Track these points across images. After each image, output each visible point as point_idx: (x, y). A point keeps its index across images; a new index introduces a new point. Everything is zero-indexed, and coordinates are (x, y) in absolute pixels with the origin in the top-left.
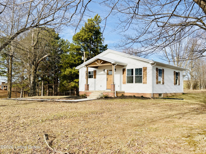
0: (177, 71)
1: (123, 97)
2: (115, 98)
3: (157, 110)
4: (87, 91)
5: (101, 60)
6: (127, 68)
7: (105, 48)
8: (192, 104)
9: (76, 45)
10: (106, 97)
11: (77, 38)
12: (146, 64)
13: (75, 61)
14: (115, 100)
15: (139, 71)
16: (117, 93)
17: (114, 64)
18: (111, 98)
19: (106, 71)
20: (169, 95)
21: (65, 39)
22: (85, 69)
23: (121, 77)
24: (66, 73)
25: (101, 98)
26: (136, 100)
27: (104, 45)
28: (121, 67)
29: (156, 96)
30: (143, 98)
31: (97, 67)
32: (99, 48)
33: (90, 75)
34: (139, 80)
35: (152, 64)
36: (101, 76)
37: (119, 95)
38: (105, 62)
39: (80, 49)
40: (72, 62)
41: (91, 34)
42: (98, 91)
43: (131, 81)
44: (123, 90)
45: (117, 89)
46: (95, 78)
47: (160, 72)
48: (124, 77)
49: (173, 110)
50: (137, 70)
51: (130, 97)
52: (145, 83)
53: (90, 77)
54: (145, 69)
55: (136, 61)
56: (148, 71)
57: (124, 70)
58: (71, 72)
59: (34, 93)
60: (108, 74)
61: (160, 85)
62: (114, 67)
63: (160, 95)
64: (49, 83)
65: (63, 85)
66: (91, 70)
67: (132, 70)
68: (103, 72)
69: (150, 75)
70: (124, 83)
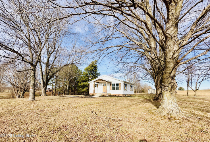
0: (132, 85)
1: (110, 96)
2: (107, 96)
3: (128, 101)
4: (94, 93)
5: (101, 80)
6: (112, 83)
7: (99, 74)
8: (140, 99)
9: (86, 73)
10: (104, 96)
11: (87, 70)
12: (120, 82)
13: (85, 79)
14: (108, 97)
15: (117, 85)
16: (108, 94)
17: (107, 81)
18: (105, 96)
19: (103, 84)
20: (129, 95)
21: (81, 69)
22: (94, 83)
23: (109, 87)
24: (81, 85)
25: (101, 96)
26: (116, 97)
27: (98, 73)
28: (110, 83)
29: (124, 96)
30: (119, 96)
31: (98, 83)
32: (96, 74)
33: (96, 86)
34: (117, 89)
35: (123, 82)
36: (100, 86)
37: (109, 95)
38: (103, 80)
39: (87, 74)
40: (84, 80)
41: (93, 68)
42: (100, 93)
43: (114, 89)
44: (110, 93)
45: (108, 92)
46: (97, 87)
47: (126, 85)
48: (111, 87)
49: (135, 101)
50: (116, 84)
51: (114, 96)
52: (120, 90)
53: (96, 87)
54: (120, 84)
55: (115, 80)
56: (121, 85)
57: (111, 84)
58: (83, 84)
59: (68, 93)
60: (103, 86)
61: (126, 91)
62: (107, 82)
63: (126, 95)
64: (72, 89)
65: (79, 90)
66: (96, 83)
67: (114, 84)
68: (101, 85)
69: (122, 86)
70: (111, 90)
